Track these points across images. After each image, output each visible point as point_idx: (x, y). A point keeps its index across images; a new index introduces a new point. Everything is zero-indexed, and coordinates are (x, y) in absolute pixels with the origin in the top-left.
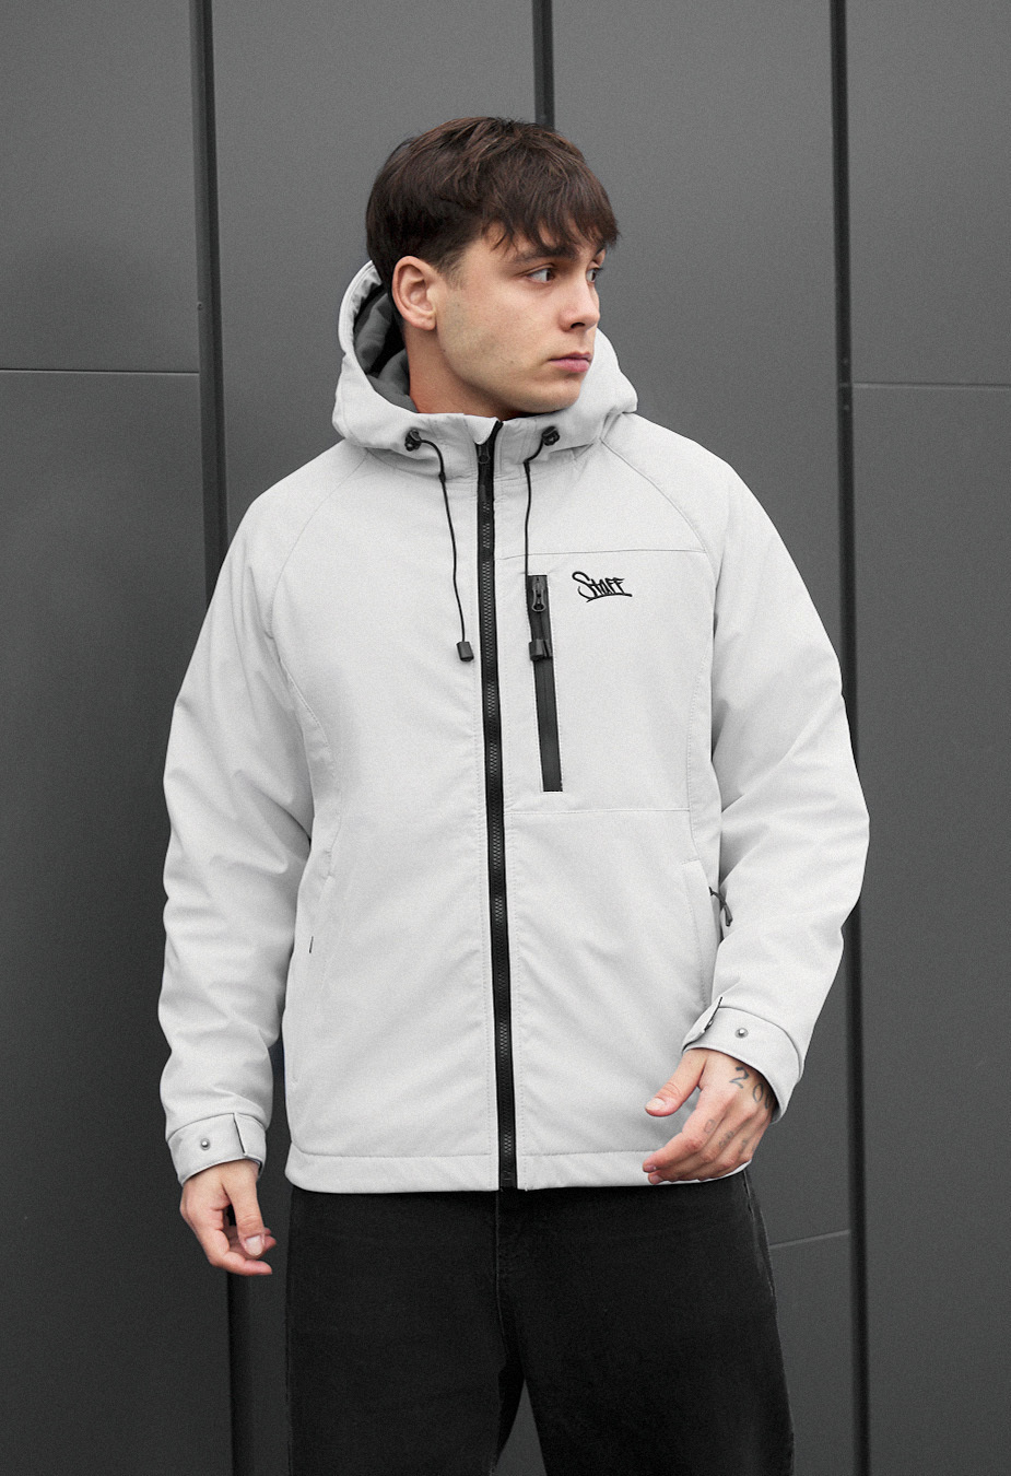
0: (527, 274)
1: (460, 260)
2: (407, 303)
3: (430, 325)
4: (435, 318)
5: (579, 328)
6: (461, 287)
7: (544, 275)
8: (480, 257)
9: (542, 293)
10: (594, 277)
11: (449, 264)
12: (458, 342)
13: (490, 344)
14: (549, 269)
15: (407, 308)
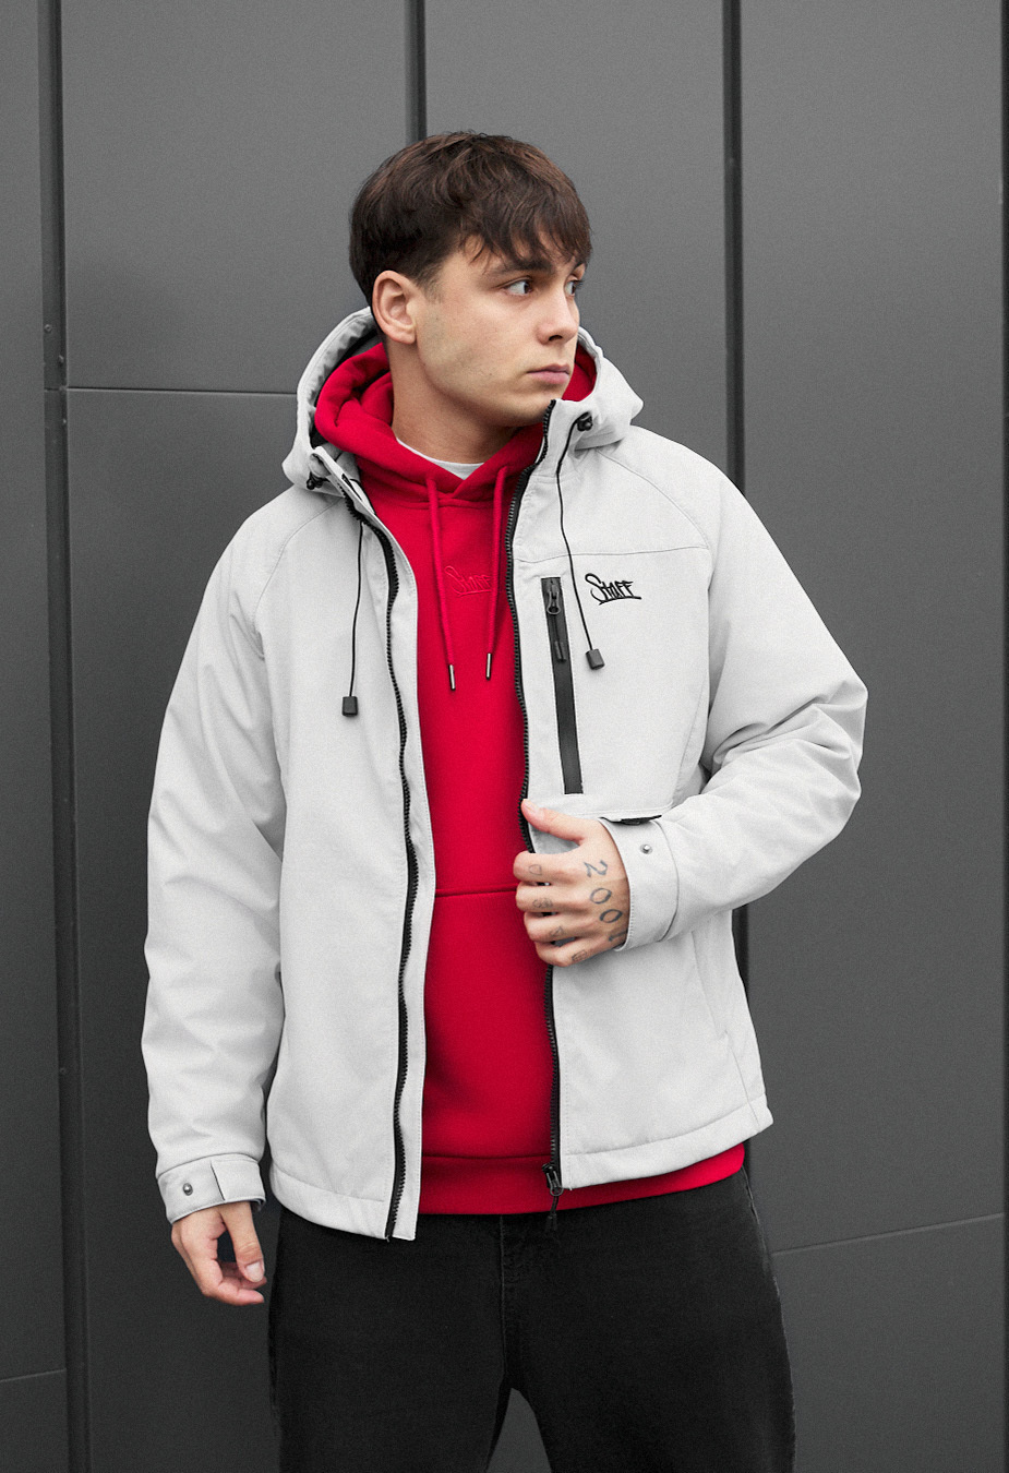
0: (505, 286)
1: (439, 274)
2: (388, 317)
3: (410, 338)
4: (415, 332)
5: (557, 341)
6: (440, 300)
7: (521, 287)
8: (459, 270)
9: (521, 305)
10: (574, 290)
11: (429, 277)
12: (438, 354)
13: (468, 357)
14: (527, 282)
15: (387, 322)
